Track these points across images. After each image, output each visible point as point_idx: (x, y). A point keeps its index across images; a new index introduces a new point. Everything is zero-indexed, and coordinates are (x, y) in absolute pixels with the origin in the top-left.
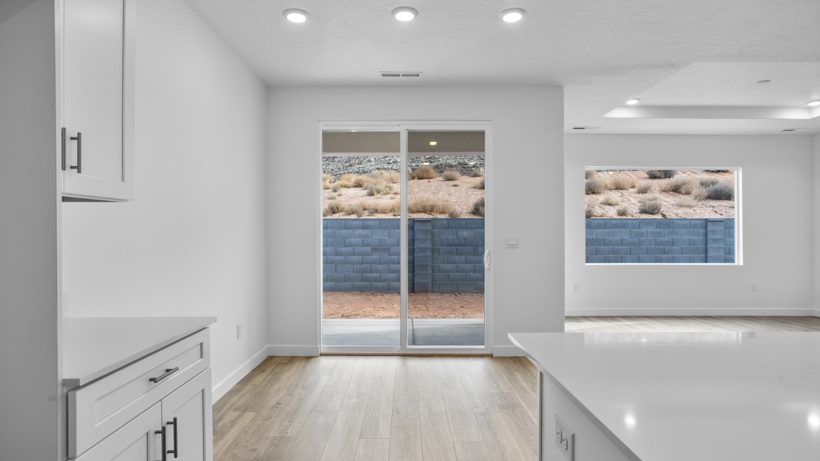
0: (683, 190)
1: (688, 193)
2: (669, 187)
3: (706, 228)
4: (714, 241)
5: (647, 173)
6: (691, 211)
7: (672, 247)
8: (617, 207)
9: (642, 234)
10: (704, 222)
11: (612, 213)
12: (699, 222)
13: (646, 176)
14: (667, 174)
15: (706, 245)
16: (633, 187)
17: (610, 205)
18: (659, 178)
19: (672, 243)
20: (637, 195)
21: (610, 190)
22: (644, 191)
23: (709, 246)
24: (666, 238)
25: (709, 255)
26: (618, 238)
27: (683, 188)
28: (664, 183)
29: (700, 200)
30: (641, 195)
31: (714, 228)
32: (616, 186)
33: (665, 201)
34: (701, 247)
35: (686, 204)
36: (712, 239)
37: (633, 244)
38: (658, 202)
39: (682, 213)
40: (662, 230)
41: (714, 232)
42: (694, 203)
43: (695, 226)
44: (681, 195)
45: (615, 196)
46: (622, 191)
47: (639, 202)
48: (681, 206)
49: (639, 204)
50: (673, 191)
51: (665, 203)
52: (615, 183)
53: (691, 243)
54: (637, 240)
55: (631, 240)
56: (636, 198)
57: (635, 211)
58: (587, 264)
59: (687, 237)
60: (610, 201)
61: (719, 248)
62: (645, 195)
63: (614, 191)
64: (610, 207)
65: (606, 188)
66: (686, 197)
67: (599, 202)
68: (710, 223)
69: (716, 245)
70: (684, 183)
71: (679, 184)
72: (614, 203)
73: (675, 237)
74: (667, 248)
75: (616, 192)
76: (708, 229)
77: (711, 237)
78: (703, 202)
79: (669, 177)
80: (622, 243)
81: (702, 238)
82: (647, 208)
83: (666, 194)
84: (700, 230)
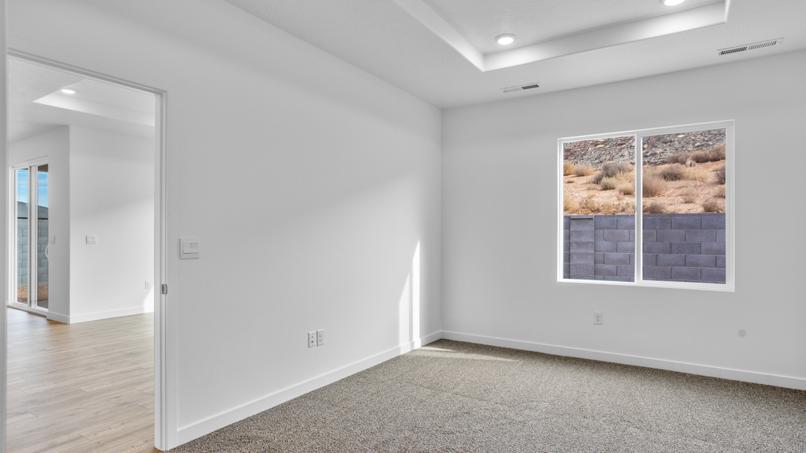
4: (579, 244)
31: (579, 228)
36: (577, 243)
41: (579, 233)
61: (587, 254)
69: (582, 250)
77: (575, 240)
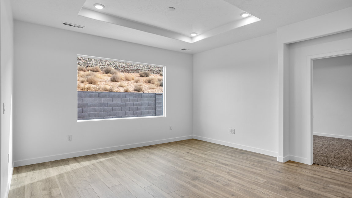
0: (152, 82)
1: (153, 83)
2: (147, 80)
3: (155, 98)
4: (158, 103)
5: (140, 75)
6: (154, 91)
7: (141, 107)
8: (125, 88)
9: (127, 100)
10: (154, 95)
11: (122, 90)
12: (152, 95)
13: (139, 76)
14: (147, 75)
15: (155, 106)
16: (133, 80)
17: (122, 87)
18: (144, 77)
19: (141, 105)
20: (134, 83)
21: (123, 80)
22: (137, 82)
23: (156, 106)
24: (139, 102)
25: (156, 110)
26: (115, 102)
27: (152, 81)
28: (145, 79)
29: (157, 86)
30: (136, 83)
31: (159, 98)
32: (126, 79)
33: (145, 86)
34: (153, 106)
35: (152, 87)
37: (123, 105)
38: (142, 86)
39: (150, 91)
40: (137, 98)
42: (155, 87)
43: (151, 97)
44: (150, 84)
45: (125, 83)
46: (128, 81)
47: (135, 86)
48: (150, 88)
49: (134, 87)
50: (148, 82)
51: (144, 87)
52: (125, 78)
53: (149, 105)
54: (124, 103)
55: (122, 103)
56: (133, 84)
57: (132, 90)
58: (78, 121)
59: (148, 102)
60: (122, 85)
61: (161, 107)
62: (137, 83)
63: (125, 81)
64: (122, 88)
65: (122, 79)
66: (153, 85)
67: (117, 85)
68: (157, 95)
69: (159, 105)
70: (152, 79)
71: (150, 79)
72: (124, 86)
73: (142, 102)
74: (139, 107)
75: (126, 81)
76: (156, 98)
78: (158, 87)
79: (147, 77)
80: (117, 105)
81: (154, 102)
82: (137, 89)
83: (145, 83)
84: (153, 98)
